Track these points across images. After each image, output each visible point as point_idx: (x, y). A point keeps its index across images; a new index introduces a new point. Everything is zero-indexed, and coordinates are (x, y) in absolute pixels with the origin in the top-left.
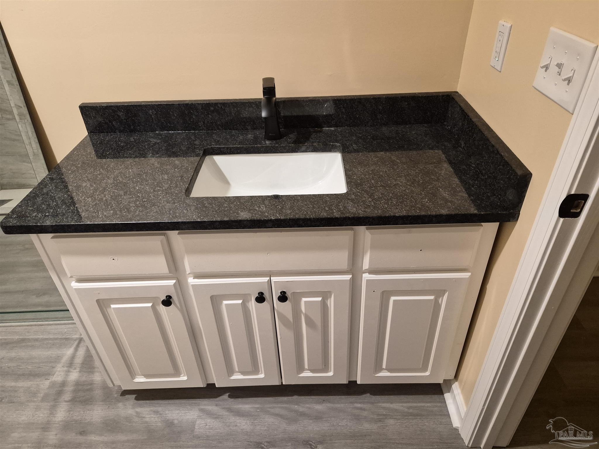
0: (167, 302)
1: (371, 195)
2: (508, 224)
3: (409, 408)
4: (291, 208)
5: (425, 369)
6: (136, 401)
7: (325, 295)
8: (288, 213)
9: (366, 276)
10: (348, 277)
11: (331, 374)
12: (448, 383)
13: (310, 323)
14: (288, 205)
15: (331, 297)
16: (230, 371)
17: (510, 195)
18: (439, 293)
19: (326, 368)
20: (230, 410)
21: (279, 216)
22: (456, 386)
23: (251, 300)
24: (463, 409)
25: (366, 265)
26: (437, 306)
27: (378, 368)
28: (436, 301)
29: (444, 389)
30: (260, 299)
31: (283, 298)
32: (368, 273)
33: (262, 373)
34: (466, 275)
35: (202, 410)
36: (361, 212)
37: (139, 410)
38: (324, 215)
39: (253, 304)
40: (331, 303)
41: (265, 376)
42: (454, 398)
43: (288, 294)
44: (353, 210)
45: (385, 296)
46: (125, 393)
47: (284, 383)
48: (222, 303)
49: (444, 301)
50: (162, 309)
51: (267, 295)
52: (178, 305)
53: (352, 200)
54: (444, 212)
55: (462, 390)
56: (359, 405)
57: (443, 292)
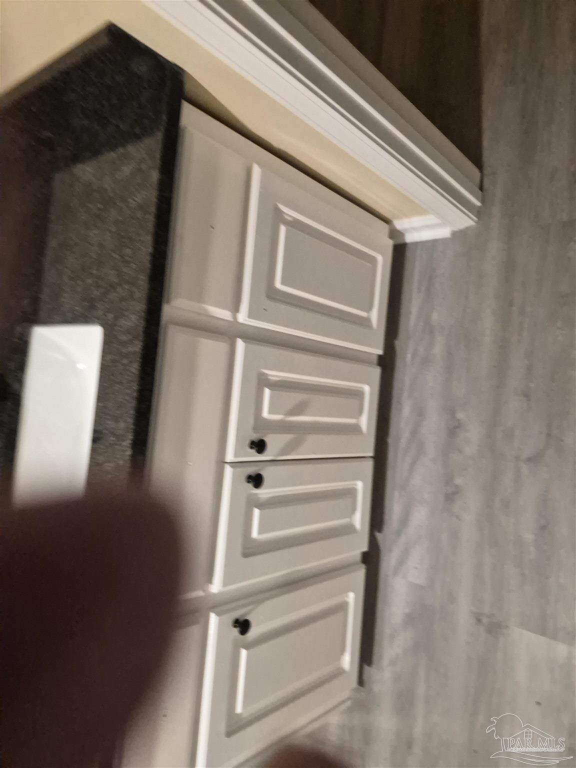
0: (243, 626)
1: (113, 287)
2: (188, 87)
3: (419, 290)
4: (116, 419)
5: (373, 260)
6: (374, 666)
7: (263, 382)
8: (125, 425)
9: (242, 317)
10: (240, 345)
11: (367, 389)
12: (394, 234)
13: (299, 409)
14: (110, 424)
15: (267, 375)
16: (349, 529)
17: (141, 68)
18: (278, 217)
19: (359, 394)
20: (399, 533)
21: (128, 442)
22: (399, 224)
23: (256, 494)
24: (431, 219)
25: (224, 314)
26: (295, 225)
27: (364, 323)
28: (288, 223)
29: (400, 241)
30: (256, 480)
31: (259, 446)
32: (237, 314)
33: (356, 485)
34: (257, 172)
35: (396, 572)
36: (139, 306)
37: (385, 662)
38: (135, 368)
39: (264, 493)
40: (275, 375)
41: (361, 480)
42: (414, 229)
43: (255, 437)
44: (133, 319)
45: (273, 295)
46: (361, 682)
47: (371, 454)
48: (255, 540)
49: (290, 213)
50: (253, 633)
51: (252, 470)
52: (250, 608)
53: (116, 318)
54: (155, 176)
55: (406, 216)
56: (409, 356)
57: (277, 211)
